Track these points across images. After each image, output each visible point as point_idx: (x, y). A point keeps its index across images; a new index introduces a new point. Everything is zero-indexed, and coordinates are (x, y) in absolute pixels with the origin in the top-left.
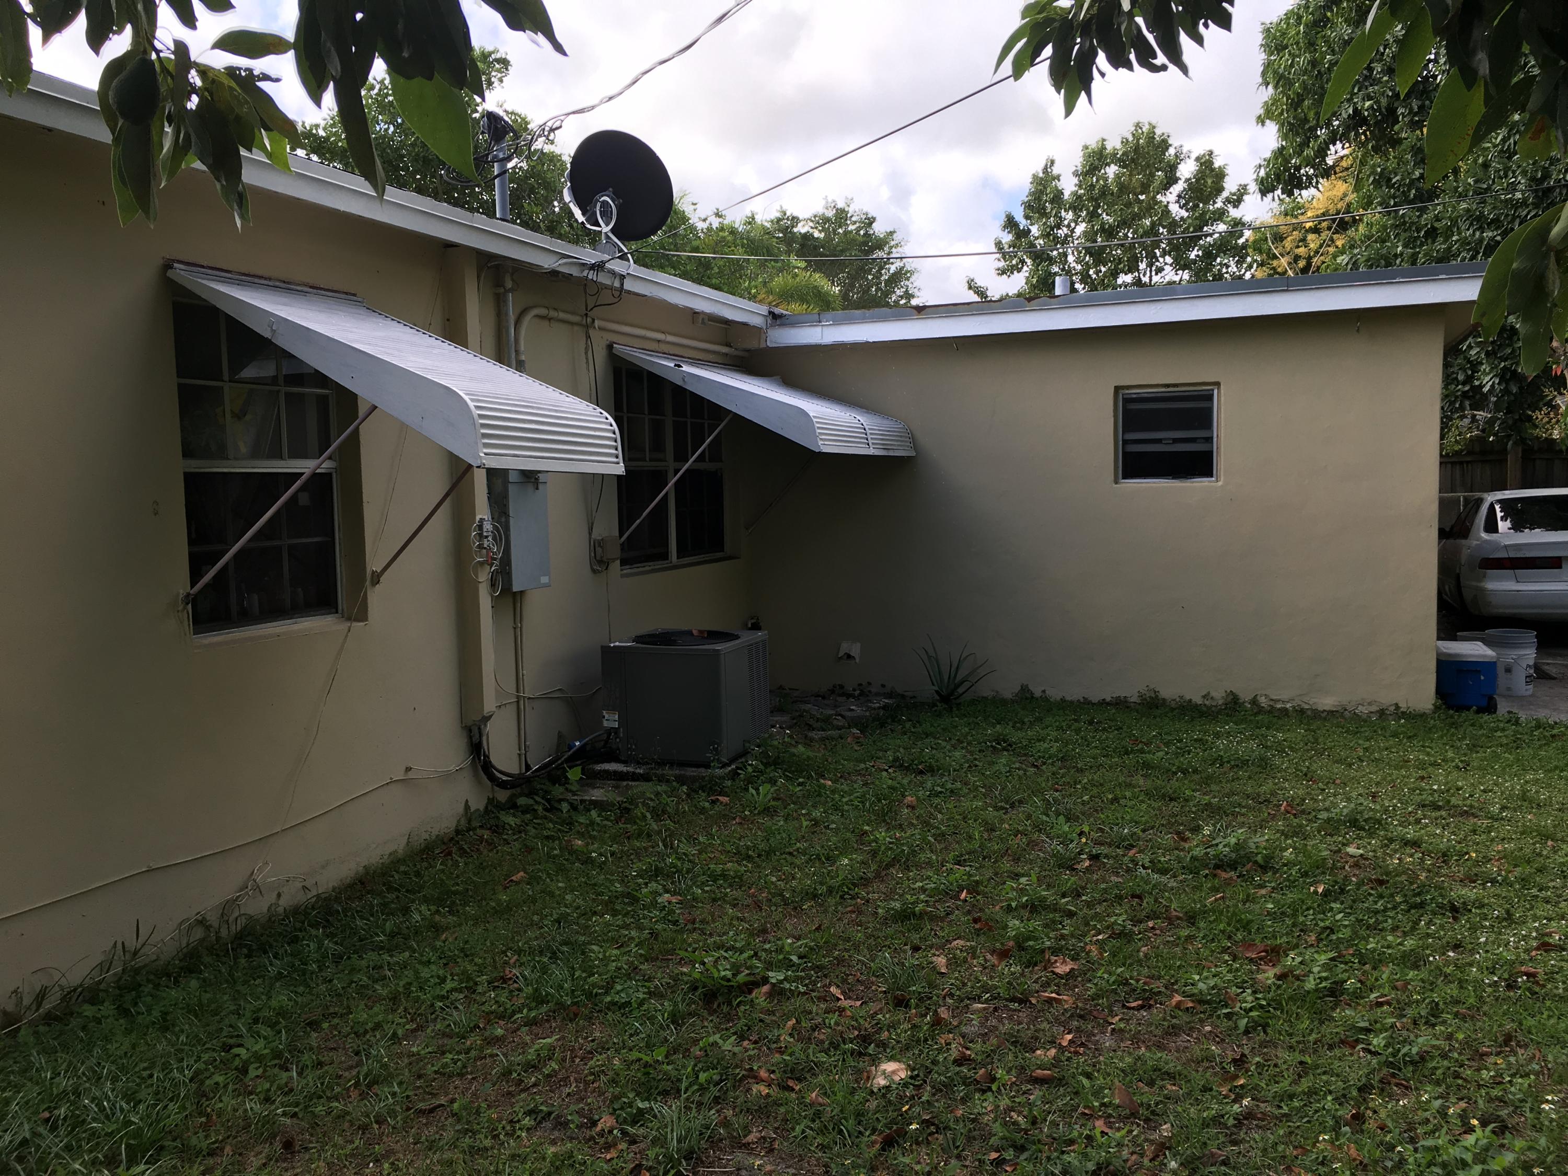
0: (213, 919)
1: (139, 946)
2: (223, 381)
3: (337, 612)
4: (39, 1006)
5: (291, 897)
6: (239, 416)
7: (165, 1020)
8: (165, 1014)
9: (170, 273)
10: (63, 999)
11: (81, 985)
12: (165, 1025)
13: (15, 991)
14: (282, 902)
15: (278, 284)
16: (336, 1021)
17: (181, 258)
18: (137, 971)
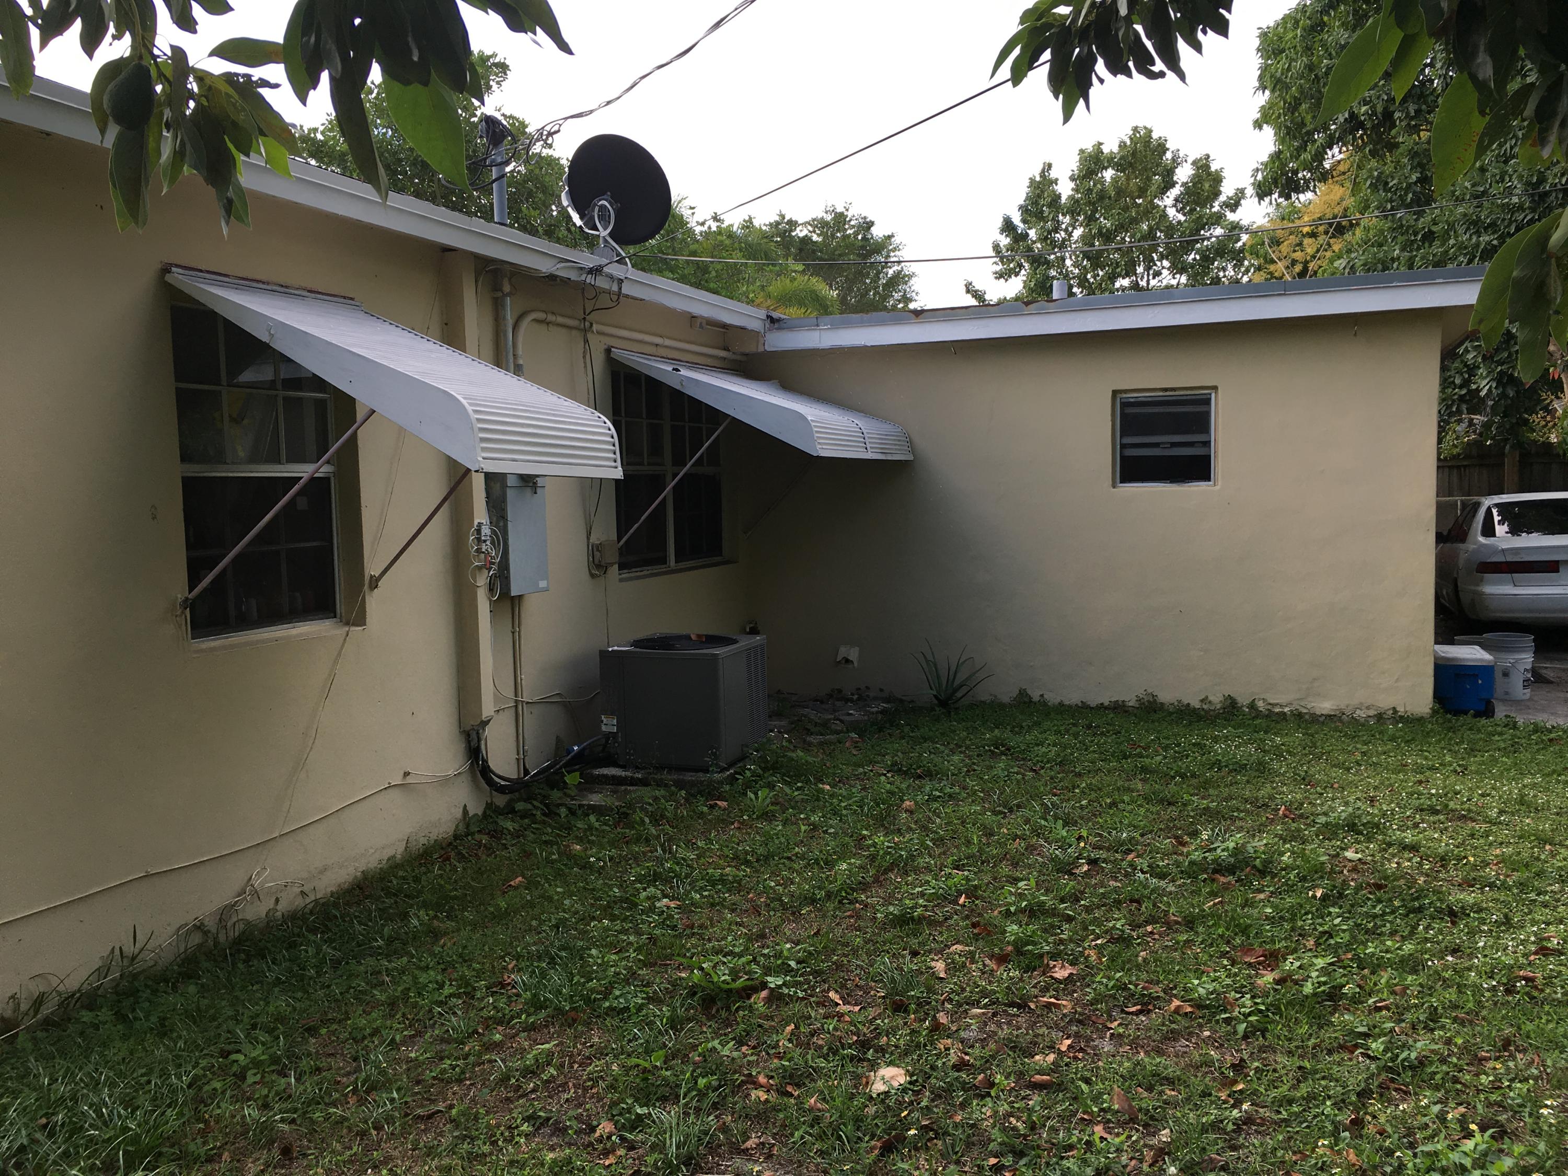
0: (211, 925)
1: (137, 951)
2: (220, 385)
3: (335, 617)
4: (36, 1013)
5: (289, 902)
6: (236, 420)
7: (163, 1026)
8: (163, 1020)
9: (168, 278)
10: (60, 1005)
11: (79, 990)
12: (163, 1030)
13: (12, 997)
14: (279, 907)
15: (275, 288)
16: (334, 1026)
17: (178, 263)
18: (135, 976)
